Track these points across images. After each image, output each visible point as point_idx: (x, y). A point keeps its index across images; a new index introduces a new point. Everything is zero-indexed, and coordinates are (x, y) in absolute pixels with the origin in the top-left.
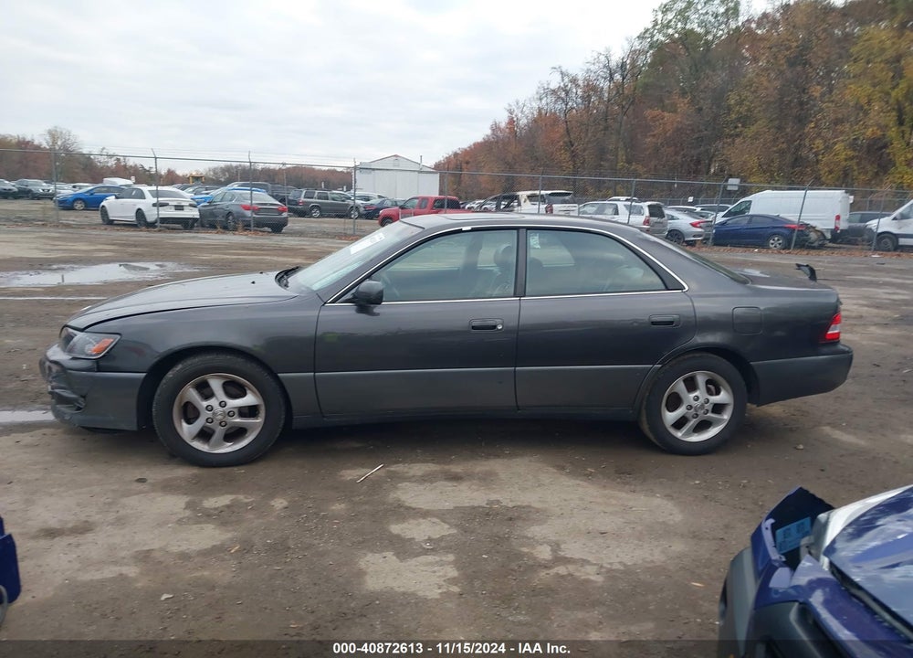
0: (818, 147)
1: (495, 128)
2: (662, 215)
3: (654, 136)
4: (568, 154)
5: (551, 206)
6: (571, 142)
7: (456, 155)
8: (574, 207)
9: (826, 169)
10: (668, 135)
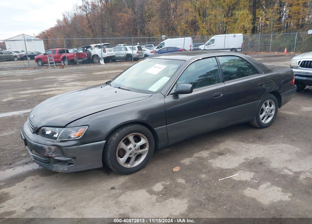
0: (176, 24)
1: (59, 21)
2: (141, 50)
3: (121, 22)
4: (91, 30)
5: (105, 49)
6: (90, 26)
7: (43, 33)
8: (112, 49)
9: (180, 31)
10: (126, 22)
